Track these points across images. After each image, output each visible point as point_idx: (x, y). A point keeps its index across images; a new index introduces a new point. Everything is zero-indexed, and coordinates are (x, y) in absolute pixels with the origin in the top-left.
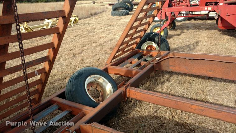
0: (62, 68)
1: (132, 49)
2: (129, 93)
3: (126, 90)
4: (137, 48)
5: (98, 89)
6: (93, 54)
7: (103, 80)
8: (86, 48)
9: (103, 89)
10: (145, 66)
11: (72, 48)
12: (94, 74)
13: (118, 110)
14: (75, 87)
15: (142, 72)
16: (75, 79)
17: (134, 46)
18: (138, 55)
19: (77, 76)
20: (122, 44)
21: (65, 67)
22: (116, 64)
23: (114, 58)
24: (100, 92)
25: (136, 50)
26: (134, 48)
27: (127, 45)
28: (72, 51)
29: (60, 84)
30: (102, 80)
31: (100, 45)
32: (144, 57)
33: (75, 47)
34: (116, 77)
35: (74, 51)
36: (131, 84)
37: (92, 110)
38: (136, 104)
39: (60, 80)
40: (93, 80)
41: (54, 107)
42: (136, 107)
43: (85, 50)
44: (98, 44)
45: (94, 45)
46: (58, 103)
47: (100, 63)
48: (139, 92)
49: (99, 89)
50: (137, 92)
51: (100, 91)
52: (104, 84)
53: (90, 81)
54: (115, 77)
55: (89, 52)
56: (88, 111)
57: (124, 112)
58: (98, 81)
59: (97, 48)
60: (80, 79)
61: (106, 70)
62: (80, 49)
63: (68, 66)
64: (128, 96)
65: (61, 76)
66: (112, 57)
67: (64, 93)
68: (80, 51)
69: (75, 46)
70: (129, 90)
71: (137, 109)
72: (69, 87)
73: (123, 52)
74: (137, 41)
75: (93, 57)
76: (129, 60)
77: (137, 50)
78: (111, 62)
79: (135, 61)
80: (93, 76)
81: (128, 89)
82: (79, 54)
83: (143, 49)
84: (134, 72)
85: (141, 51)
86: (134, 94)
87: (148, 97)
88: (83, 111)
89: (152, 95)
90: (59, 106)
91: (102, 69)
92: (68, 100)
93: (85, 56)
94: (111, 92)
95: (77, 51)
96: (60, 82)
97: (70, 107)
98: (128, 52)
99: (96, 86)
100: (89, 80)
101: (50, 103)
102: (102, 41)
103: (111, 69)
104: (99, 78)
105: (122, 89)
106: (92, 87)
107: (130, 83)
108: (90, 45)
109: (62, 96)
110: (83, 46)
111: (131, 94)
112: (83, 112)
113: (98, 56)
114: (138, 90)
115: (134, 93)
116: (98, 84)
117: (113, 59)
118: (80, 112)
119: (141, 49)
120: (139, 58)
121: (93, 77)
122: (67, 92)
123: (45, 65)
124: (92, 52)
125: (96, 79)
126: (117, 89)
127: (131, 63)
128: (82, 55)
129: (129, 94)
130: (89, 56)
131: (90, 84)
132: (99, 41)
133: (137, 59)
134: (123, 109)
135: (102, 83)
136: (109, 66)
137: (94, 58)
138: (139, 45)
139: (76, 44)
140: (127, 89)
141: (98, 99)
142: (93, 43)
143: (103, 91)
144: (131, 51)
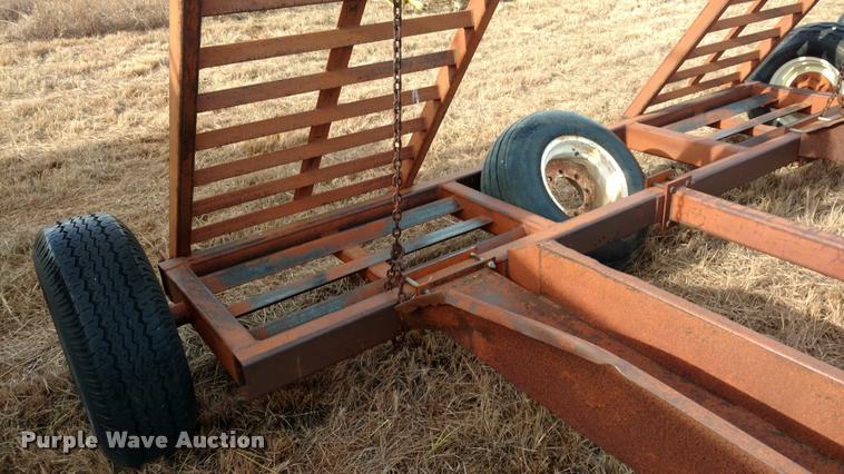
0: (480, 120)
1: (735, 79)
2: (680, 206)
3: (670, 195)
4: (755, 79)
5: (579, 182)
6: (588, 90)
7: (603, 157)
8: (567, 67)
9: (596, 183)
10: (764, 139)
11: (520, 63)
12: (576, 132)
13: (634, 255)
14: (510, 159)
15: (743, 153)
16: (515, 139)
17: (744, 69)
18: (752, 103)
19: (522, 129)
20: (690, 54)
21: (488, 119)
22: (661, 121)
23: (654, 100)
24: (585, 193)
25: (747, 84)
26: (742, 77)
27: (714, 60)
28: (518, 73)
29: (470, 161)
30: (598, 156)
31: (620, 62)
32: (774, 113)
33: (530, 62)
34: (651, 166)
35: (526, 73)
36: (693, 182)
37: (550, 227)
38: (698, 252)
39: (469, 151)
40: (568, 150)
41: (446, 205)
42: (697, 262)
43: (563, 72)
44: (614, 59)
45: (598, 59)
46: (459, 197)
47: (607, 119)
48: (713, 205)
49: (584, 184)
50: (709, 207)
51: (587, 191)
52: (602, 170)
53: (559, 152)
55: (577, 82)
56: (538, 227)
57: (654, 265)
58: (582, 158)
59: (606, 72)
60: (529, 140)
61: (621, 133)
62: (546, 69)
63: (499, 115)
64: (673, 216)
65: (473, 140)
66: (649, 95)
67: (478, 175)
68: (547, 75)
69: (532, 59)
70: (682, 198)
71: (701, 267)
72: (494, 159)
73: (695, 83)
74: (758, 52)
75: (586, 97)
76: (712, 116)
77: (751, 87)
78: (641, 113)
79: (736, 119)
80: (572, 139)
81: (679, 193)
82: (541, 82)
83: (778, 84)
84: (717, 150)
85: (767, 90)
86: (696, 212)
87: (741, 227)
88: (524, 226)
89: (758, 220)
90: (458, 206)
91: (609, 126)
92: (486, 193)
93: (559, 92)
94: (619, 197)
95: (534, 74)
96: (468, 157)
97: (489, 211)
98: (717, 89)
99: (575, 172)
100: (556, 147)
101: (435, 194)
102: (629, 50)
103: (637, 132)
104: (589, 150)
105: (659, 191)
106: (561, 172)
107: (690, 178)
108: (582, 58)
109: (473, 181)
110: (559, 62)
111: (683, 211)
112: (523, 229)
113: (604, 95)
114: (714, 201)
115: (697, 210)
116: (583, 167)
117: (650, 104)
118: (516, 226)
119: (773, 82)
120: (754, 114)
121: (571, 143)
122: (487, 170)
124: (586, 82)
125: (577, 150)
126: (643, 189)
127: (716, 125)
128: (551, 87)
129: (680, 212)
130: (573, 94)
131: (558, 163)
132: (620, 49)
133: (746, 114)
134: (650, 260)
135: (595, 168)
136: (632, 123)
137: (588, 102)
138: (767, 69)
139: (536, 53)
140: (674, 192)
141: (574, 210)
142: (597, 53)
143: (595, 192)
144: (729, 85)
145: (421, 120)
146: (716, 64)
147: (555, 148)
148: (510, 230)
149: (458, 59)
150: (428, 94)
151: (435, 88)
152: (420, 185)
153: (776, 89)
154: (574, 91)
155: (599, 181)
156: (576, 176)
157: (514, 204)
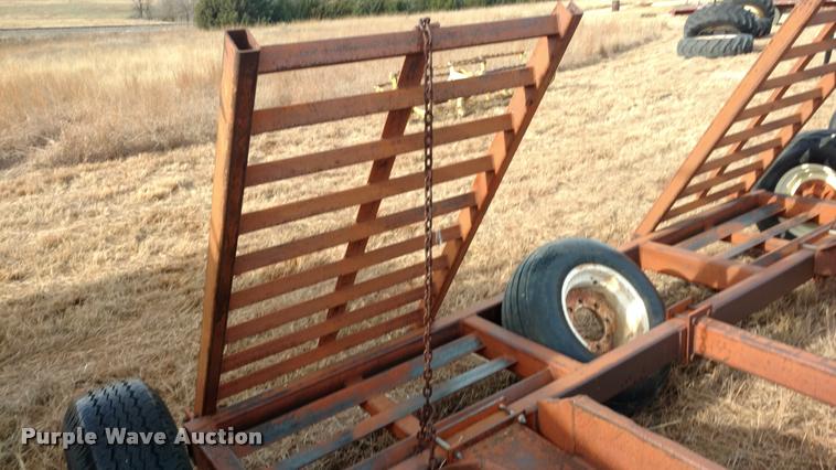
0: (491, 235)
1: (741, 189)
2: (704, 339)
3: (692, 327)
4: (761, 187)
5: (599, 311)
6: (595, 199)
7: (620, 284)
8: (572, 174)
9: (615, 312)
10: (777, 257)
11: (526, 173)
12: (593, 260)
13: (659, 390)
14: (531, 292)
15: (760, 276)
16: (534, 270)
17: (750, 179)
18: (760, 214)
19: (541, 260)
20: (699, 170)
21: (499, 234)
22: (672, 239)
23: (667, 215)
24: (605, 323)
25: (753, 193)
26: (748, 186)
27: (720, 173)
28: (524, 183)
29: (485, 283)
30: (616, 284)
31: (623, 167)
32: (784, 224)
33: (535, 171)
34: (665, 284)
35: (532, 183)
36: (713, 311)
37: (576, 370)
38: (724, 384)
39: (483, 271)
40: (586, 279)
41: (468, 343)
42: (724, 396)
43: (569, 180)
44: (617, 163)
45: (601, 164)
46: (481, 335)
47: (616, 231)
48: (737, 338)
49: (604, 313)
50: (732, 340)
51: (607, 320)
52: (621, 298)
53: (577, 282)
54: (661, 283)
55: (583, 189)
56: (563, 369)
57: (680, 402)
58: (601, 287)
59: (610, 179)
60: (548, 272)
61: (634, 254)
62: (551, 178)
63: (510, 229)
64: (697, 349)
65: (486, 259)
66: (660, 212)
67: (498, 307)
68: (553, 184)
69: (537, 167)
70: (704, 330)
71: (728, 401)
72: (514, 293)
73: (703, 196)
74: (761, 162)
75: (593, 206)
76: (723, 230)
77: (757, 197)
78: (653, 230)
79: (747, 233)
80: (590, 267)
81: (701, 325)
82: (546, 193)
83: (783, 192)
84: (732, 271)
85: (773, 199)
86: (721, 345)
87: (769, 362)
88: (549, 368)
89: (784, 355)
90: (481, 343)
91: (621, 249)
92: (508, 328)
93: (567, 203)
94: (640, 328)
95: (540, 183)
96: (482, 278)
97: (512, 350)
98: (724, 200)
99: (594, 301)
100: (574, 277)
101: (456, 331)
102: (630, 153)
103: (651, 252)
104: (607, 278)
105: (679, 323)
106: (581, 302)
107: (710, 307)
108: (586, 163)
109: (493, 314)
110: (564, 169)
111: (708, 343)
112: (549, 371)
113: (611, 205)
114: (737, 333)
115: (720, 342)
116: (602, 296)
117: (662, 220)
118: (541, 368)
119: (777, 190)
120: (763, 226)
121: (590, 272)
122: (508, 305)
123: (462, 217)
124: (593, 190)
125: (596, 278)
126: (664, 320)
127: (727, 239)
128: (558, 197)
129: (703, 344)
130: (580, 204)
131: (579, 293)
132: (622, 152)
133: (754, 227)
134: (676, 393)
135: (614, 297)
136: (645, 241)
137: (597, 212)
138: (770, 178)
139: (540, 160)
140: (696, 323)
141: (596, 343)
142: (600, 157)
143: (616, 321)
144: (735, 195)
145: (443, 258)
146: (722, 176)
147: (573, 279)
148: (535, 372)
149: (479, 200)
150: (451, 233)
151: (457, 228)
152: (442, 321)
153: (782, 197)
154: (580, 200)
155: (618, 310)
156: (596, 305)
157: (537, 341)
